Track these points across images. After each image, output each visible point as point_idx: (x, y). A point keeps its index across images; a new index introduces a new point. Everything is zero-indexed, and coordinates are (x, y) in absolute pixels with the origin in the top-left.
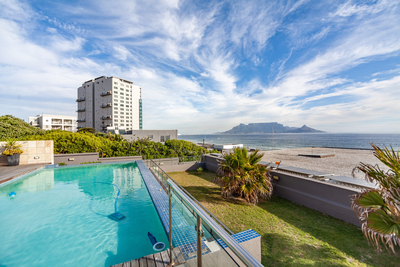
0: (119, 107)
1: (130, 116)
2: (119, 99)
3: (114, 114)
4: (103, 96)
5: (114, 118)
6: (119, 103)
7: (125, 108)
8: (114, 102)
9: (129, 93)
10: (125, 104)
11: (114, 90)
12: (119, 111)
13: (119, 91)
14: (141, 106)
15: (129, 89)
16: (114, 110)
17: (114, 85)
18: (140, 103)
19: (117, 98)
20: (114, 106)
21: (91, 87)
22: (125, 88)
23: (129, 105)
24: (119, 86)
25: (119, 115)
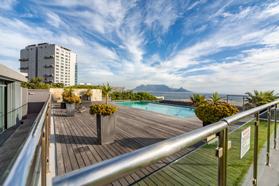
0: (60, 68)
1: (68, 75)
2: (60, 62)
3: (56, 73)
4: (46, 58)
5: (55, 76)
6: (60, 65)
7: (64, 69)
8: (56, 64)
9: (68, 58)
10: (64, 66)
11: (56, 55)
12: (60, 71)
13: (60, 56)
14: (76, 68)
15: (68, 55)
16: (56, 70)
17: (56, 51)
18: (76, 66)
19: (58, 61)
20: (56, 67)
21: (34, 51)
22: (65, 54)
23: (68, 67)
24: (60, 52)
25: (60, 74)
